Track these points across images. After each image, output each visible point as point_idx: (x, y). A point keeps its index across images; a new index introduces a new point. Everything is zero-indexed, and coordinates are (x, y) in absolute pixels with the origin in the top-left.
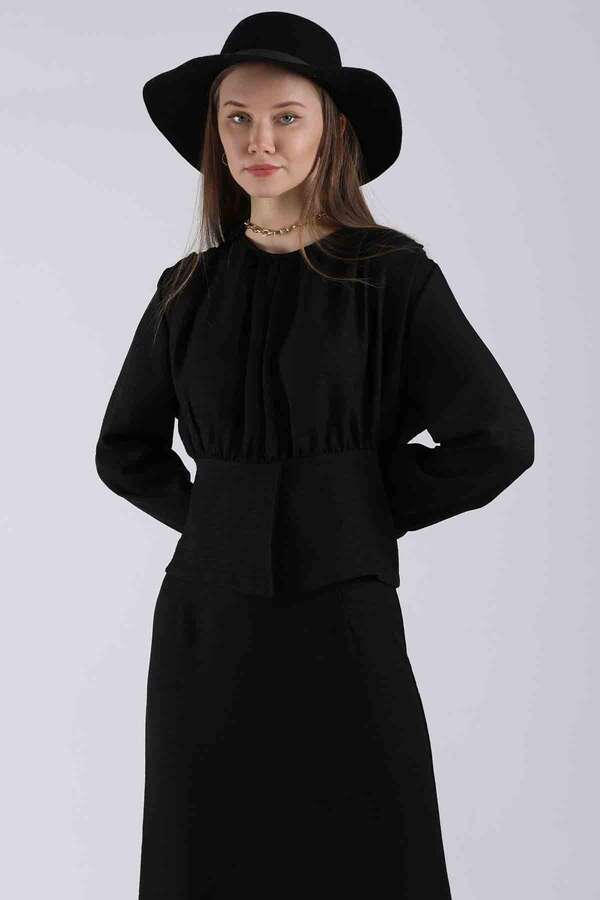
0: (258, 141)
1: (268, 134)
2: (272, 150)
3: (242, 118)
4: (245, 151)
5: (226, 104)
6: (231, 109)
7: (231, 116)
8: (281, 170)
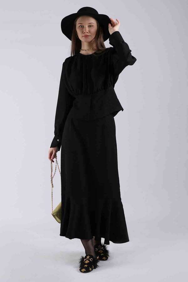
0: (85, 30)
1: (87, 29)
2: (88, 32)
3: (81, 26)
4: (83, 32)
5: (78, 24)
6: (79, 25)
7: (79, 26)
8: (90, 37)
